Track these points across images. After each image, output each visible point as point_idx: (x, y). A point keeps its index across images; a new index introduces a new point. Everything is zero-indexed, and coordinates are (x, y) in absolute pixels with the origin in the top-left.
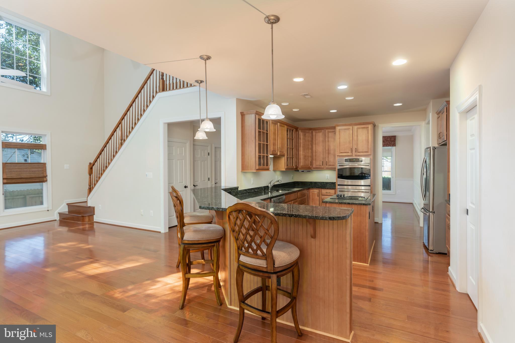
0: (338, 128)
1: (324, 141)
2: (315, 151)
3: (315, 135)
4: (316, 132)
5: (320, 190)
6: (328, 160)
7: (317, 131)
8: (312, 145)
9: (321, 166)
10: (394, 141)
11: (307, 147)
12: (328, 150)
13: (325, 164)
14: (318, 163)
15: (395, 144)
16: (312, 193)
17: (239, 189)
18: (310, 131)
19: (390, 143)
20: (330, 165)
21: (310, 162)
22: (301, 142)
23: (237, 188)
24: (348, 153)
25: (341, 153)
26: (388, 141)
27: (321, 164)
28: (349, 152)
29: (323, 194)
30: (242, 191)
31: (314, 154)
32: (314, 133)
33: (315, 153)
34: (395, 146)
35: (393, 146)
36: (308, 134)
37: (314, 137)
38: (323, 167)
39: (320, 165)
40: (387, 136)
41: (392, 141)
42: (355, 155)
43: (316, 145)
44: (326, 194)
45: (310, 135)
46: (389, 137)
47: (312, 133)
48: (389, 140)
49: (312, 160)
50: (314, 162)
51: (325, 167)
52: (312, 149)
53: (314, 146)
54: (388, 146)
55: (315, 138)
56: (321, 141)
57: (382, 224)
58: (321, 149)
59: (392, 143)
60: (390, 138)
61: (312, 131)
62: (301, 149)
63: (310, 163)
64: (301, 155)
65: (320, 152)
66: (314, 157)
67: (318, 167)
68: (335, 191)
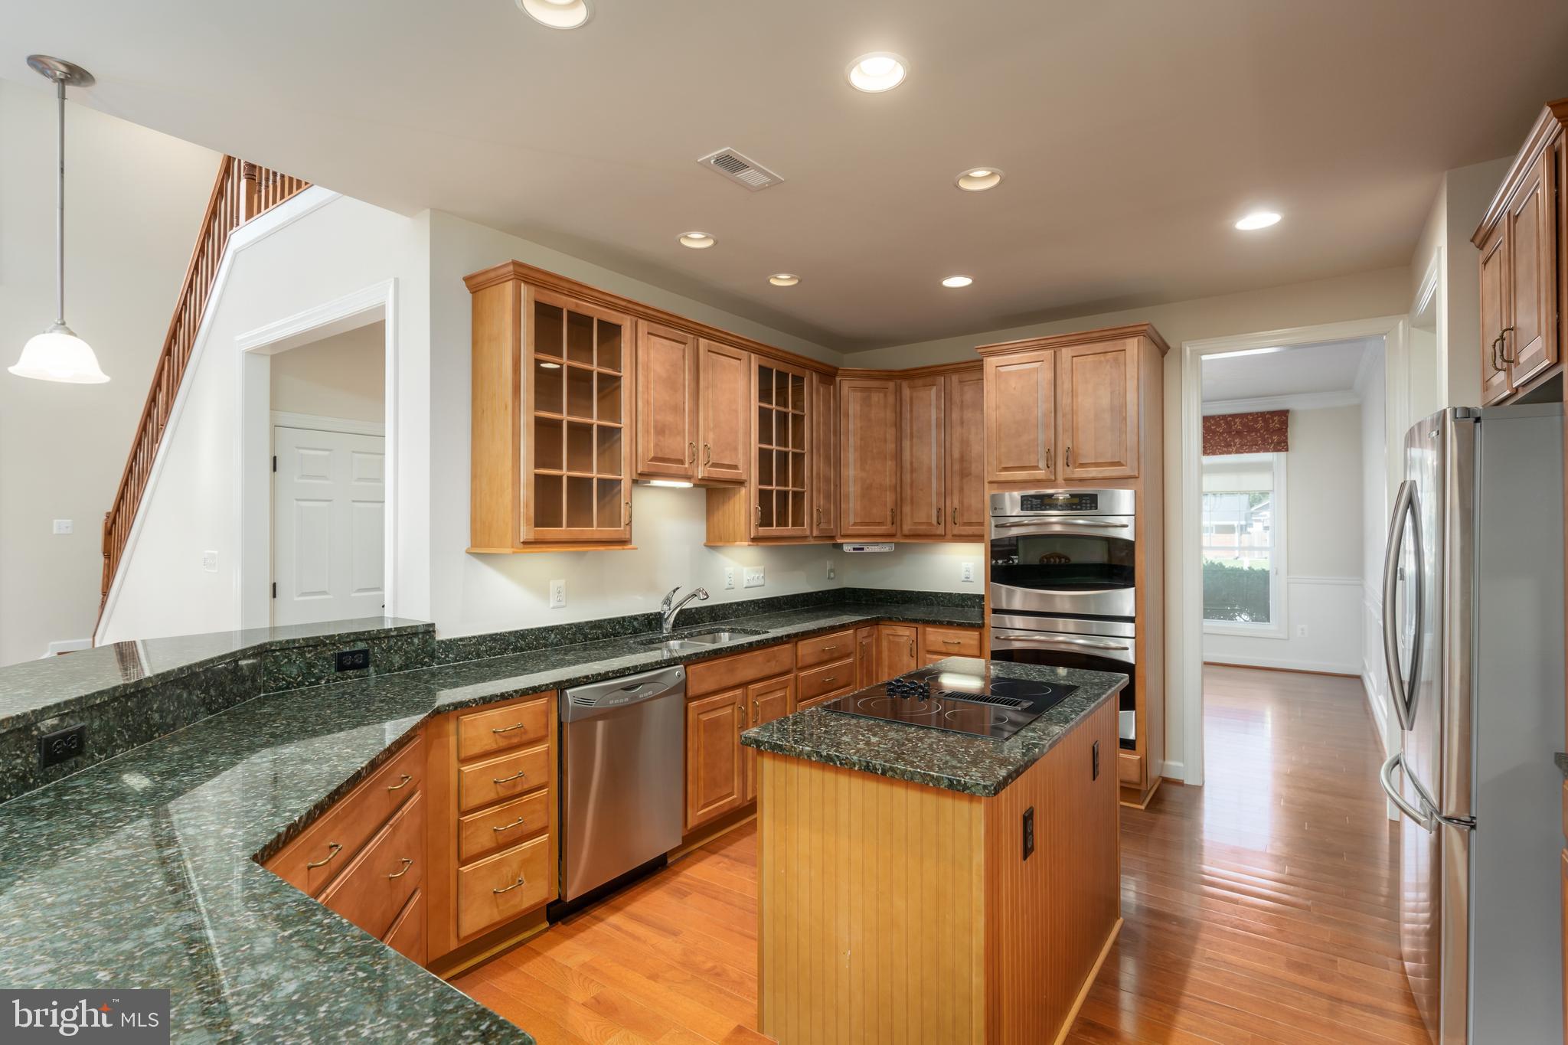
0: (991, 363)
1: (945, 424)
2: (911, 463)
3: (911, 399)
4: (911, 387)
5: (920, 630)
6: (961, 502)
7: (919, 382)
8: (899, 440)
9: (933, 525)
10: (1280, 429)
11: (875, 451)
12: (962, 459)
13: (949, 519)
14: (921, 517)
15: (1286, 442)
16: (890, 642)
17: (442, 635)
18: (891, 385)
19: (1264, 440)
20: (970, 524)
21: (889, 509)
22: (851, 427)
23: (429, 630)
24: (1036, 468)
25: (1006, 469)
26: (1257, 431)
27: (934, 520)
28: (1040, 466)
29: (932, 648)
30: (464, 645)
31: (907, 478)
32: (906, 392)
33: (912, 471)
34: (1287, 450)
35: (1276, 450)
36: (882, 395)
37: (906, 408)
38: (940, 530)
39: (930, 524)
40: (1251, 414)
41: (1274, 431)
42: (1065, 480)
43: (915, 440)
44: (944, 649)
45: (891, 399)
46: (1262, 414)
47: (898, 391)
48: (1259, 426)
49: (899, 502)
50: (907, 509)
51: (948, 532)
52: (898, 455)
53: (906, 444)
54: (1258, 451)
55: (911, 411)
56: (934, 422)
57: (1199, 789)
58: (934, 457)
59: (1272, 438)
60: (1265, 420)
61: (899, 381)
62: (850, 456)
63: (889, 513)
64: (851, 484)
65: (930, 469)
66: (908, 491)
67: (923, 528)
68: (980, 634)
